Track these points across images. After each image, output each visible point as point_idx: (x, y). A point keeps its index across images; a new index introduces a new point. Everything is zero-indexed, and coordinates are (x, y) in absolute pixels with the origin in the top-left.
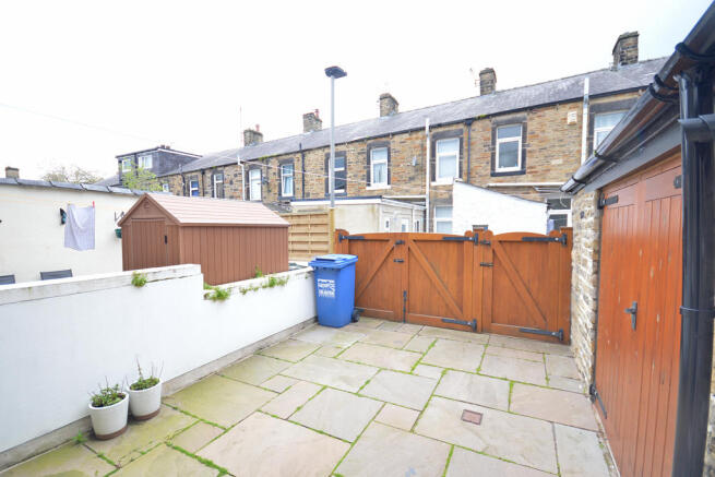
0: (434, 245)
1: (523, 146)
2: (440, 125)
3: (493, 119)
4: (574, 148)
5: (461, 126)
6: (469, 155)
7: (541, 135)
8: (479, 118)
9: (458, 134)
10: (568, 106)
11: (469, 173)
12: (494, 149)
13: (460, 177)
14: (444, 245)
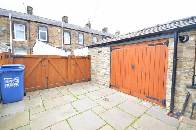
0: (58, 59)
1: (48, 34)
2: (16, 18)
3: (38, 23)
4: (60, 38)
5: (26, 22)
6: (29, 33)
7: (52, 33)
8: (33, 21)
9: (25, 24)
10: (59, 27)
11: (30, 39)
12: (39, 33)
13: (26, 40)
14: (62, 59)
